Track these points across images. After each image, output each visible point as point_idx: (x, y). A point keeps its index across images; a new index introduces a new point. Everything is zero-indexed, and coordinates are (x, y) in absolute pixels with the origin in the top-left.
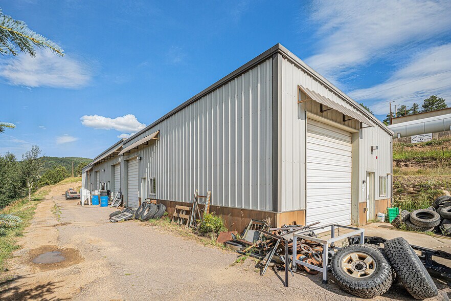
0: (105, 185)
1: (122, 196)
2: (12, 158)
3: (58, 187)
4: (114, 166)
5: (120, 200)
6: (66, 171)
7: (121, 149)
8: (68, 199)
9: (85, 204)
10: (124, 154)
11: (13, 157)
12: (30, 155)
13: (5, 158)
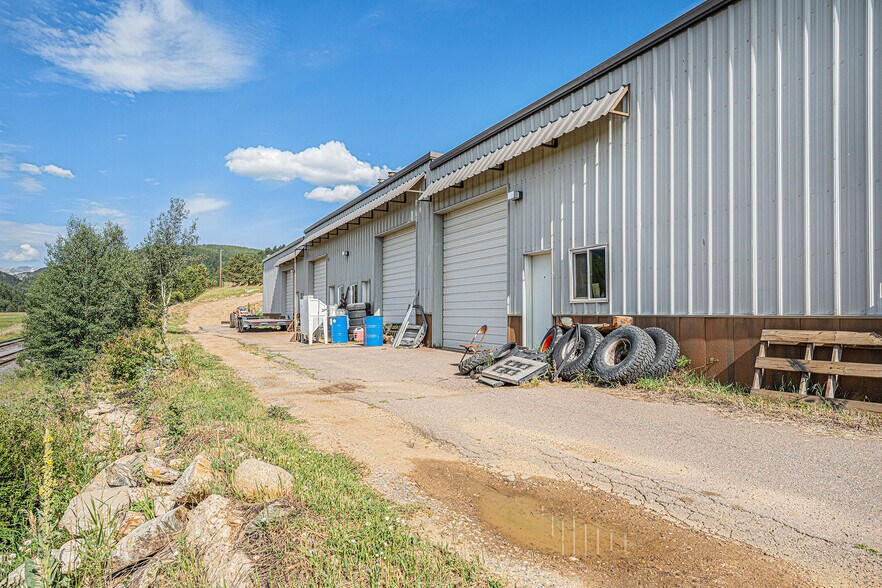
0: (351, 293)
1: (428, 317)
2: (116, 236)
3: (200, 307)
4: (381, 239)
5: (422, 330)
6: (207, 273)
7: (421, 184)
8: (245, 330)
9: (314, 342)
10: (431, 199)
11: (120, 232)
12: (166, 222)
13: (103, 235)
